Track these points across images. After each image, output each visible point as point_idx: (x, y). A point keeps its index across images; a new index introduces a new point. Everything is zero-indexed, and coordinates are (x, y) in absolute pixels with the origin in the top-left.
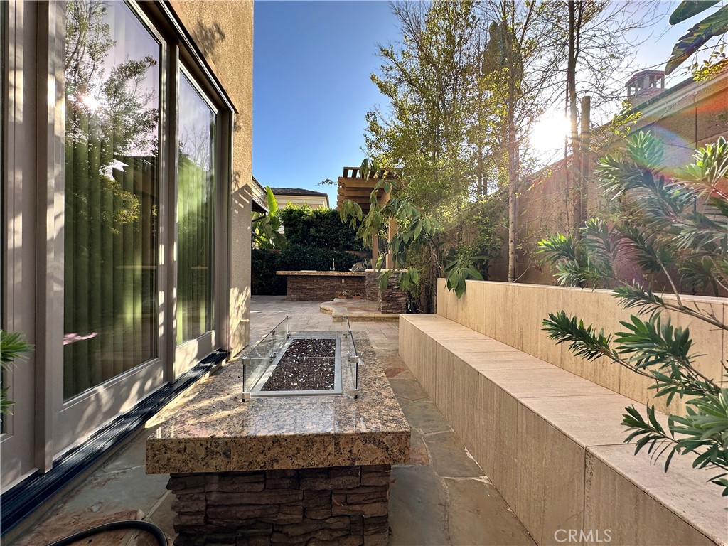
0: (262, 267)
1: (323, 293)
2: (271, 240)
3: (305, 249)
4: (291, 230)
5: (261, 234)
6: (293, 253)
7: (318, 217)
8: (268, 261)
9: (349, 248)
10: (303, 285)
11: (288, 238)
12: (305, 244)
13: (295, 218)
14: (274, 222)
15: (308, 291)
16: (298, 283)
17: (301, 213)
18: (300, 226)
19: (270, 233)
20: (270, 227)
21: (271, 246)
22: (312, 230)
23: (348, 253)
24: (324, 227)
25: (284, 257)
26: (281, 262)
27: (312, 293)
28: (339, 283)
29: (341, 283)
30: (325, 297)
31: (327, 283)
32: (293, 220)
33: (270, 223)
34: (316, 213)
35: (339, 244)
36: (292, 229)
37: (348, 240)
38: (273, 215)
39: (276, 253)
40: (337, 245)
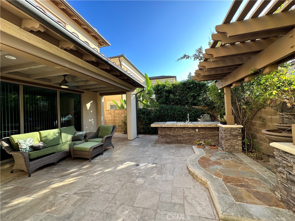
0: (144, 119)
1: (182, 139)
2: (148, 103)
3: (168, 107)
4: (159, 97)
5: (143, 100)
6: (161, 110)
7: (174, 87)
8: (147, 115)
9: (195, 104)
10: (169, 133)
11: (157, 100)
12: (168, 104)
13: (161, 89)
14: (149, 93)
15: (173, 137)
16: (165, 132)
17: (164, 86)
18: (164, 93)
19: (148, 99)
20: (147, 96)
21: (148, 106)
22: (171, 96)
23: (194, 108)
24: (179, 93)
25: (156, 112)
26: (154, 115)
27: (175, 139)
28: (193, 132)
29: (196, 131)
30: (184, 142)
31: (184, 132)
32: (160, 90)
33: (147, 94)
34: (173, 85)
35: (188, 102)
36: (159, 95)
37: (194, 99)
38: (149, 89)
39: (152, 110)
40: (187, 103)
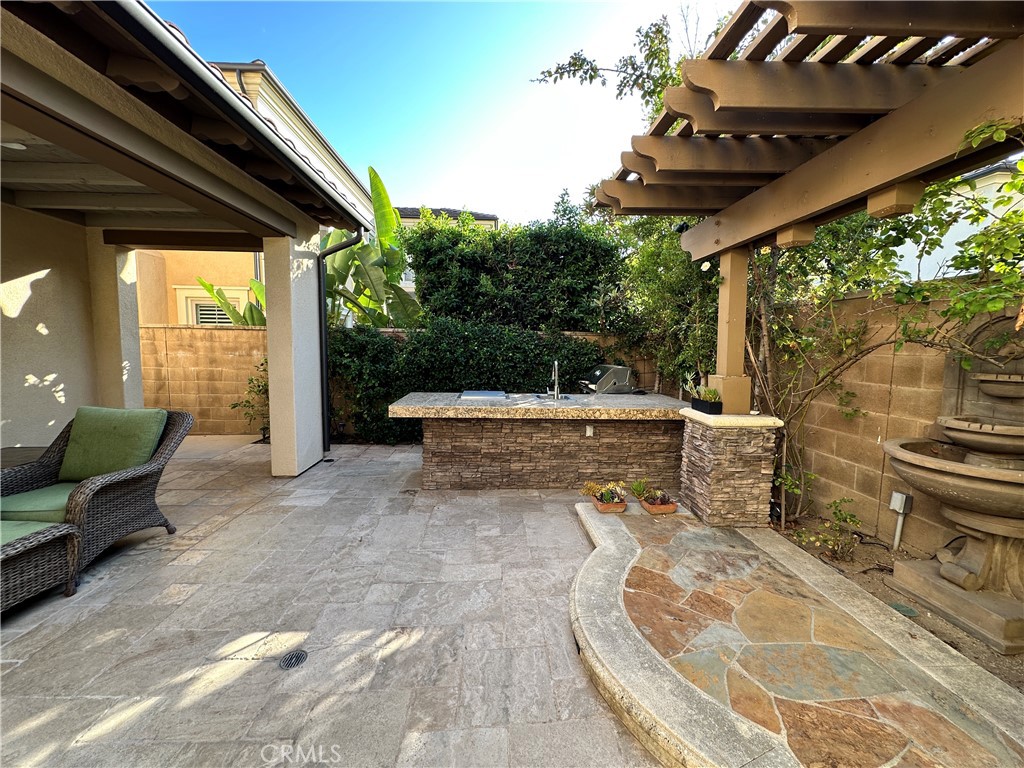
0: (360, 375)
1: (529, 466)
2: (384, 306)
3: (468, 328)
4: (431, 282)
5: (359, 291)
6: (438, 340)
7: (497, 248)
8: (375, 360)
9: (575, 325)
10: (472, 443)
11: (424, 298)
12: (468, 314)
13: (442, 249)
14: (388, 262)
15: (487, 462)
16: (454, 438)
17: (456, 238)
18: (455, 269)
19: (381, 289)
20: (379, 275)
21: (381, 320)
22: (485, 280)
23: (569, 339)
24: (515, 273)
25: (415, 350)
26: (408, 362)
27: (496, 468)
28: (575, 437)
29: (583, 436)
30: (534, 479)
31: (539, 437)
32: (436, 253)
33: (381, 264)
34: (493, 237)
35: (550, 315)
36: (433, 276)
37: (573, 305)
38: (387, 243)
39: (397, 338)
40: (544, 318)
